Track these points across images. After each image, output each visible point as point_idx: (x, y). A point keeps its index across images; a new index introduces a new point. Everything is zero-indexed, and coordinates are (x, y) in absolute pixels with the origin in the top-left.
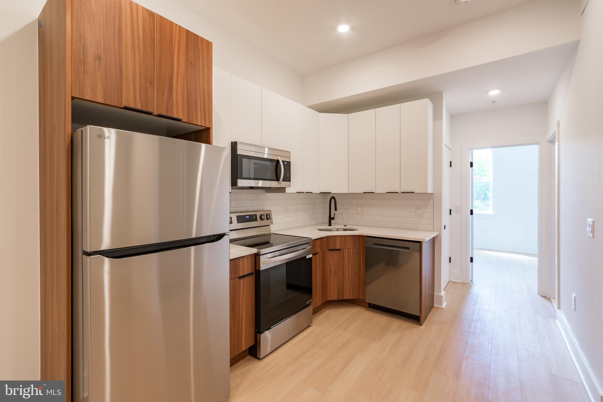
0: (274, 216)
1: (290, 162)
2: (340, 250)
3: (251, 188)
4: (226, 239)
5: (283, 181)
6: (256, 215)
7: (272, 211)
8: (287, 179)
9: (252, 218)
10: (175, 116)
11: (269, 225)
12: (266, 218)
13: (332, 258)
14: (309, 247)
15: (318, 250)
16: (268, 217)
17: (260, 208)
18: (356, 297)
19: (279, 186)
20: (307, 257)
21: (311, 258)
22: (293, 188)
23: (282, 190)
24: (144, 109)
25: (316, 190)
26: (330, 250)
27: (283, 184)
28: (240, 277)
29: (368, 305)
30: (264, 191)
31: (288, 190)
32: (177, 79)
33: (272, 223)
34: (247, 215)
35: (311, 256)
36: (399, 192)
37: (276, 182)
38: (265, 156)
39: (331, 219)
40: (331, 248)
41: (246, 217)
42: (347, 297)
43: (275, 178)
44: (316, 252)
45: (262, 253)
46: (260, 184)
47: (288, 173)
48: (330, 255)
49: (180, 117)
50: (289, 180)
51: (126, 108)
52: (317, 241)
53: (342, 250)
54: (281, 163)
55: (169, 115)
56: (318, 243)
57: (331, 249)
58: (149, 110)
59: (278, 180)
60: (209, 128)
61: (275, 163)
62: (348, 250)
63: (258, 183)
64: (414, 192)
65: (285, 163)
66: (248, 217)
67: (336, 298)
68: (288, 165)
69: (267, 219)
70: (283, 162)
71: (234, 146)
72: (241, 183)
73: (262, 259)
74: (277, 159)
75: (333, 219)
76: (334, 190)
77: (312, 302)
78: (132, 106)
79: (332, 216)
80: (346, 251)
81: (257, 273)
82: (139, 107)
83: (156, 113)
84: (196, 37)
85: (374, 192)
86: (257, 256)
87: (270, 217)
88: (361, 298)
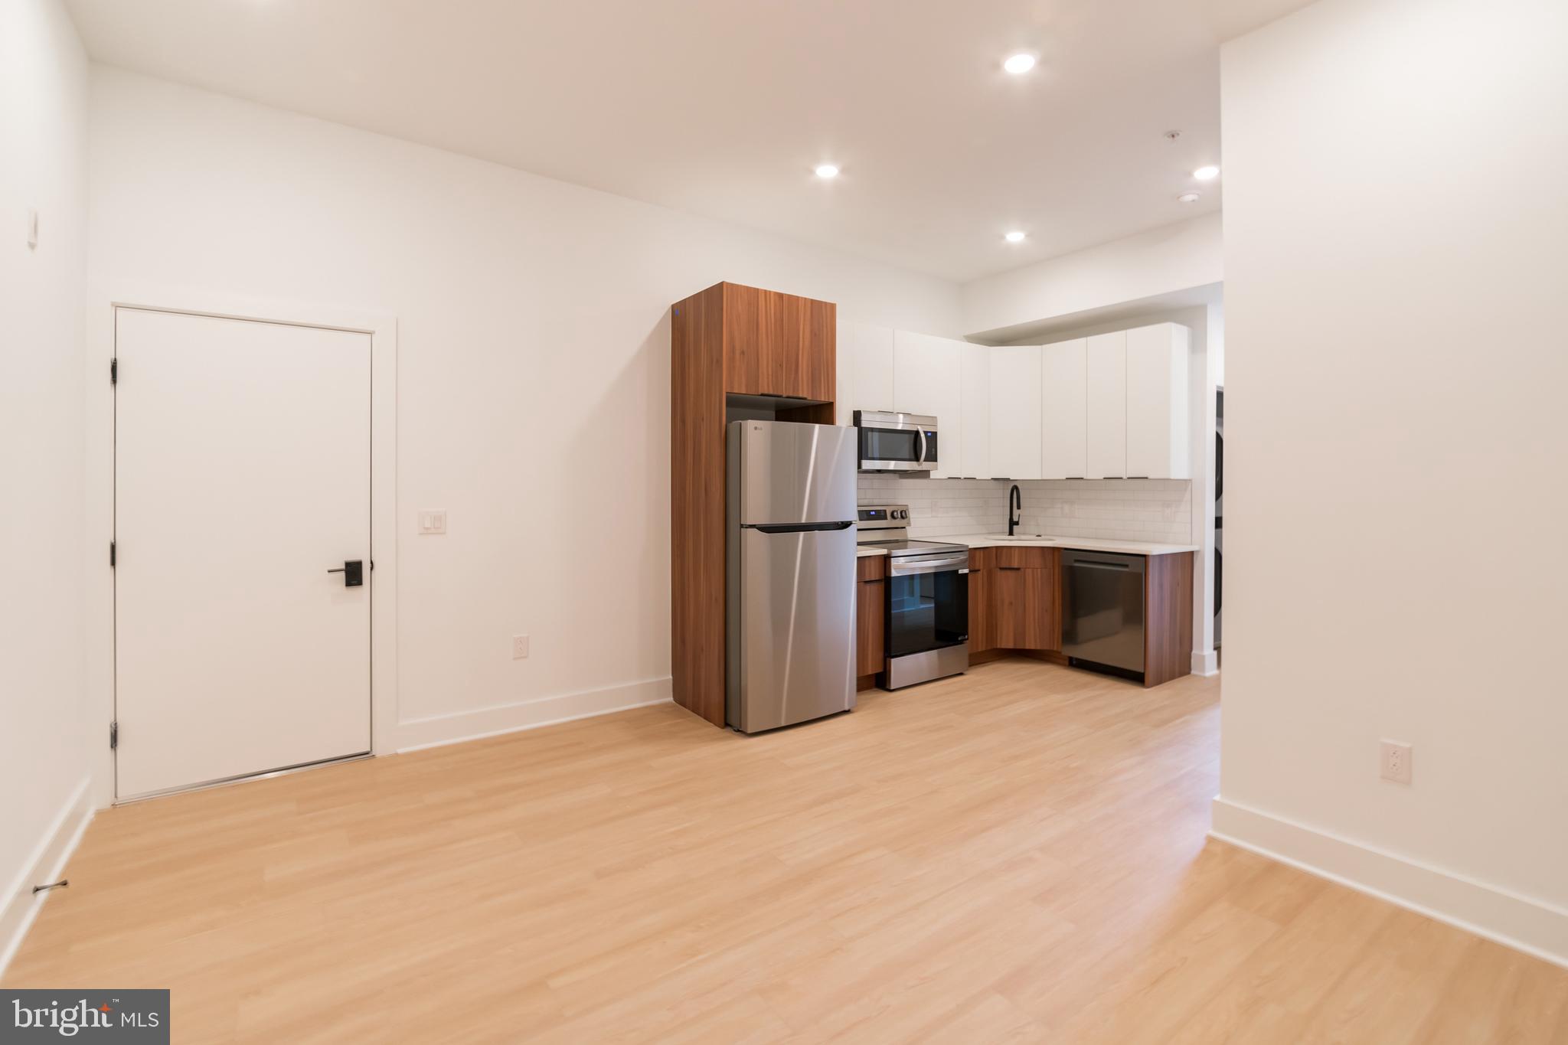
0: (912, 515)
1: (936, 433)
2: (1018, 569)
3: (879, 471)
4: (853, 529)
5: (925, 461)
6: (885, 511)
7: (910, 506)
8: (932, 457)
9: (880, 515)
10: (801, 395)
11: (904, 528)
12: (899, 516)
13: (1006, 583)
14: (962, 557)
15: (979, 564)
16: (904, 515)
17: (890, 502)
18: (1046, 647)
19: (919, 468)
20: (960, 572)
21: (966, 574)
22: (941, 470)
23: (925, 474)
24: (775, 393)
25: (984, 473)
26: (1001, 569)
27: (925, 466)
28: (866, 582)
29: (1067, 663)
30: (897, 475)
31: (933, 474)
32: (803, 354)
33: (909, 524)
34: (872, 511)
35: (966, 571)
36: (1125, 477)
37: (915, 463)
38: (900, 427)
39: (1013, 523)
40: (1003, 565)
41: (872, 513)
42: (1030, 645)
43: (913, 457)
44: (977, 568)
45: (893, 555)
46: (892, 465)
47: (933, 450)
48: (1001, 575)
49: (805, 396)
50: (935, 459)
51: (762, 395)
52: (978, 552)
53: (1022, 570)
54: (923, 435)
55: (795, 395)
56: (979, 555)
57: (1004, 567)
58: (780, 394)
59: (917, 459)
60: (832, 403)
61: (913, 436)
62: (1033, 572)
63: (888, 465)
64: (1147, 478)
65: (929, 434)
66: (874, 513)
67: (1011, 646)
68: (932, 437)
69: (902, 517)
70: (926, 433)
71: (857, 416)
72: (867, 465)
73: (894, 562)
74: (916, 429)
75: (1017, 523)
76: (1016, 473)
77: (967, 639)
78: (766, 392)
79: (1015, 519)
80: (1029, 572)
81: (887, 581)
82: (771, 393)
83: (784, 396)
84: (820, 303)
85: (1082, 478)
86: (886, 559)
87: (906, 514)
88: (1055, 649)
